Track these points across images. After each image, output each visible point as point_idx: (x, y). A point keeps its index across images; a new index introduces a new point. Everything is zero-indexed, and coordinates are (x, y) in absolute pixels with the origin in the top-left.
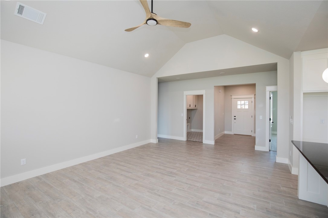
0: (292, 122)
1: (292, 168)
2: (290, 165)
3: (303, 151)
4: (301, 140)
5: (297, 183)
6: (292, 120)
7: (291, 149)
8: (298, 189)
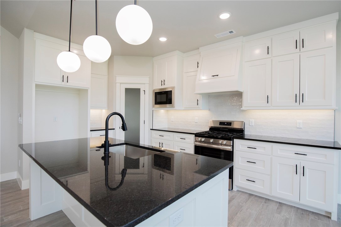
0: (21, 121)
1: (22, 182)
2: (19, 179)
3: (35, 156)
4: (33, 141)
5: (28, 199)
6: (21, 119)
7: (20, 158)
8: (30, 207)
